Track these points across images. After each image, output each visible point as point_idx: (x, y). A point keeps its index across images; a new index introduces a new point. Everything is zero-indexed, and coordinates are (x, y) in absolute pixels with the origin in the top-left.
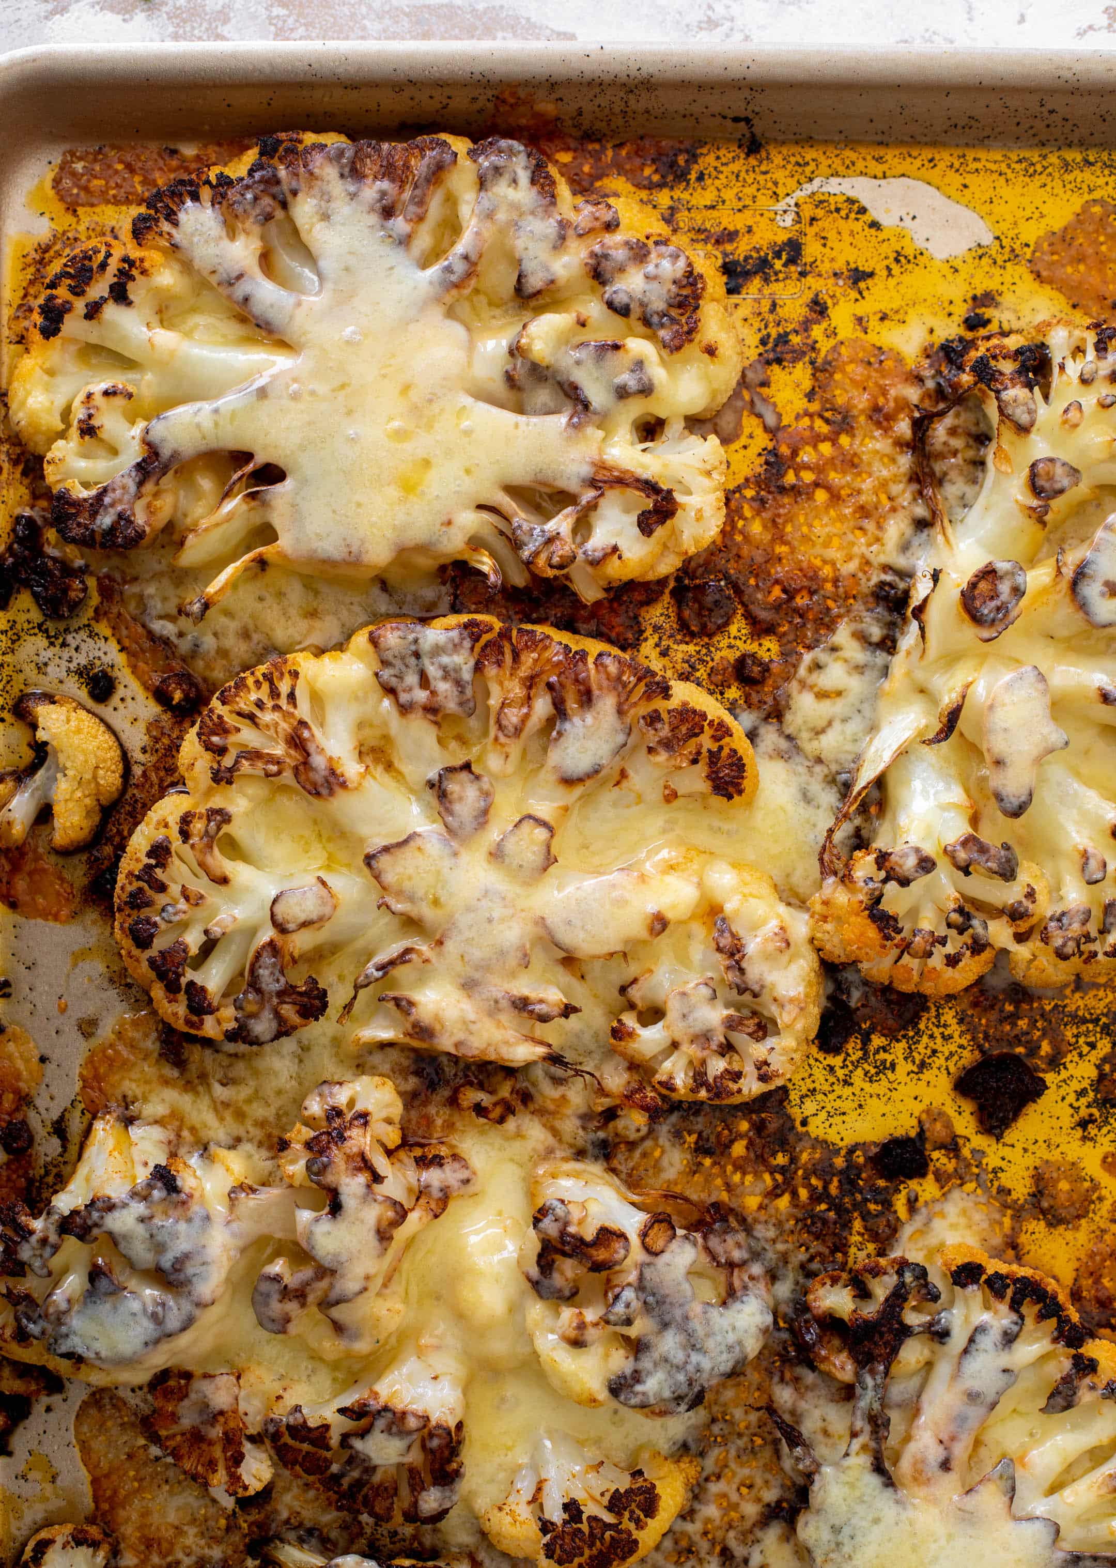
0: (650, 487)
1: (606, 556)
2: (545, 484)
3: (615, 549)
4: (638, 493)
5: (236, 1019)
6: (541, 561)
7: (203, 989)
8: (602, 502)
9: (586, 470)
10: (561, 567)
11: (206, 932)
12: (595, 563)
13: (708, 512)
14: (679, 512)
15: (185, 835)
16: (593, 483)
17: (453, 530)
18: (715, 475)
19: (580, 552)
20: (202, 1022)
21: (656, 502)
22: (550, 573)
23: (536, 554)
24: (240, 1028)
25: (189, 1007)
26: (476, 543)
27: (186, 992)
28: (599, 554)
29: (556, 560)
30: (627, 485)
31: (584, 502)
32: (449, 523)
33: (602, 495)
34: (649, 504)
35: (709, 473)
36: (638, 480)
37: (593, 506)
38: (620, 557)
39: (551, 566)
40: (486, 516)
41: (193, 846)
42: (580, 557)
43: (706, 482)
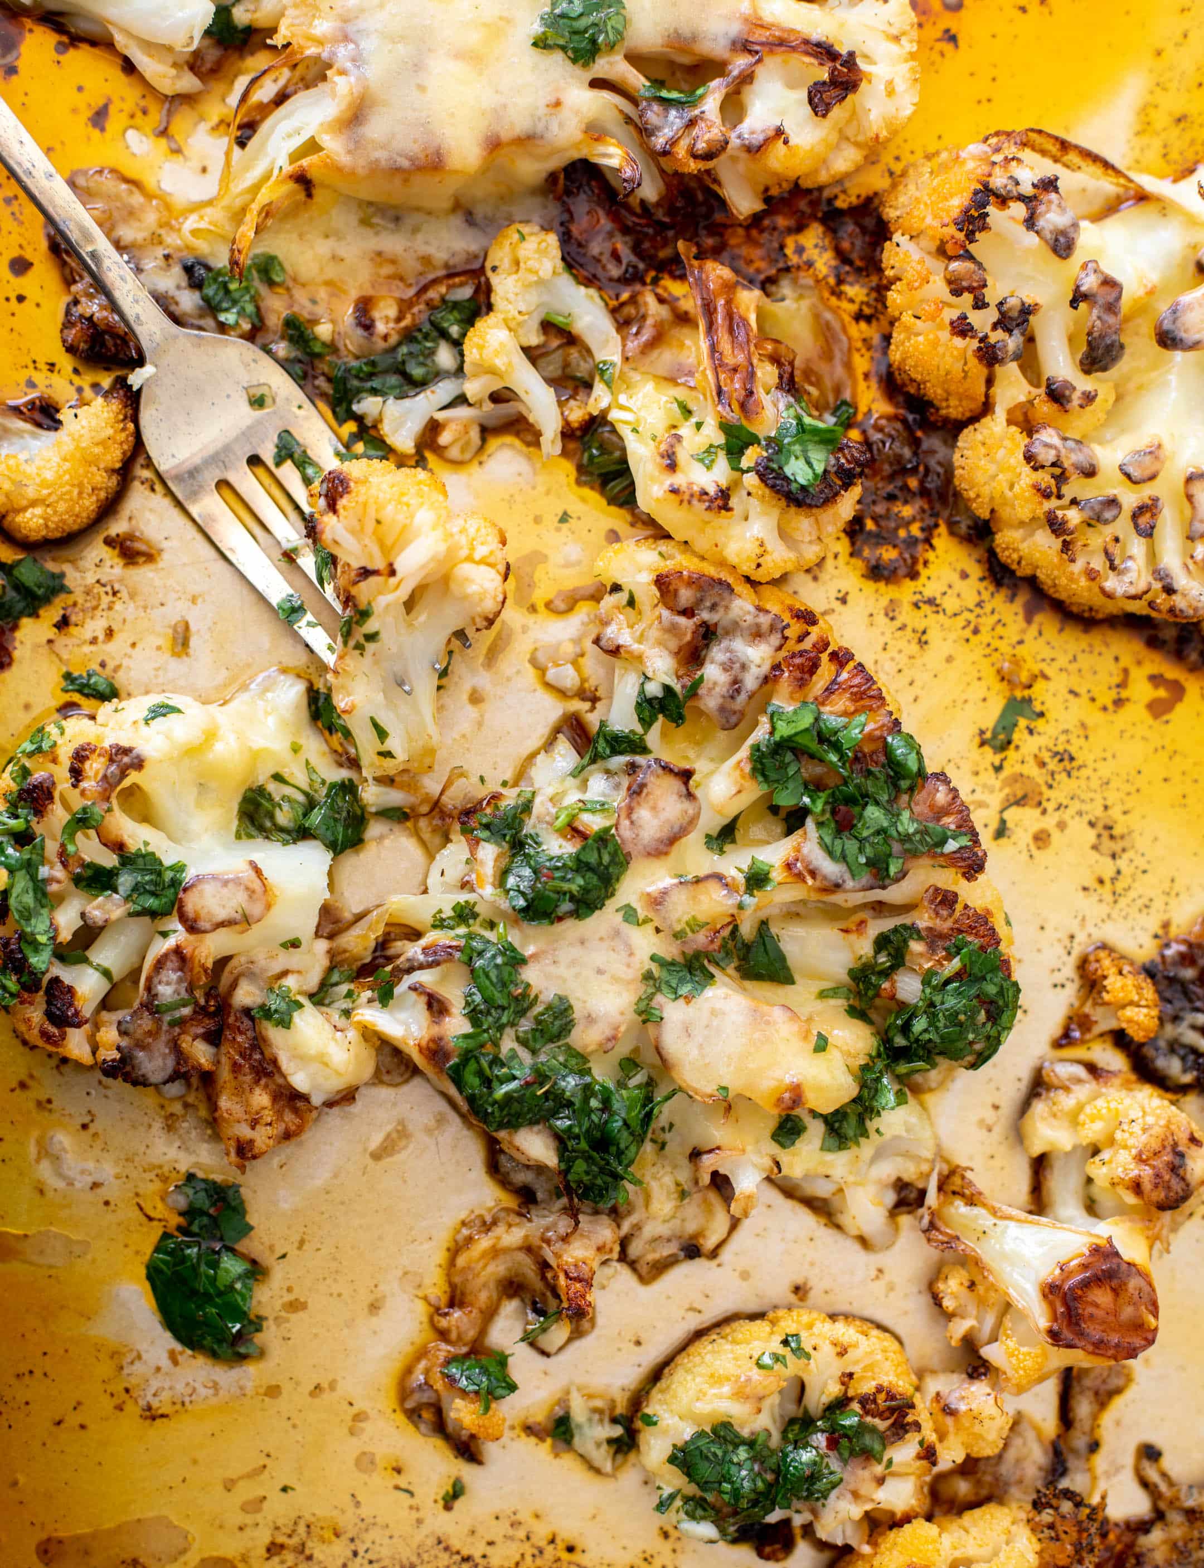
0: (824, 52)
1: (767, 141)
2: (683, 50)
3: (779, 132)
4: (808, 59)
5: (119, 1048)
6: (681, 151)
7: (70, 990)
8: (760, 71)
9: (735, 29)
10: (709, 156)
11: (83, 915)
12: (754, 150)
13: (901, 86)
14: (863, 85)
15: (77, 773)
16: (744, 46)
17: (565, 113)
18: (904, 40)
19: (733, 136)
20: (63, 1037)
21: (832, 74)
22: (693, 166)
23: (674, 142)
24: (123, 1060)
25: (49, 1015)
26: (595, 132)
27: (47, 992)
28: (758, 138)
29: (701, 146)
30: (794, 49)
31: (735, 73)
32: (558, 104)
33: (759, 61)
34: (823, 74)
35: (897, 39)
36: (806, 42)
37: (747, 78)
38: (786, 142)
39: (695, 156)
40: (607, 96)
41: (83, 793)
42: (734, 142)
43: (893, 48)
